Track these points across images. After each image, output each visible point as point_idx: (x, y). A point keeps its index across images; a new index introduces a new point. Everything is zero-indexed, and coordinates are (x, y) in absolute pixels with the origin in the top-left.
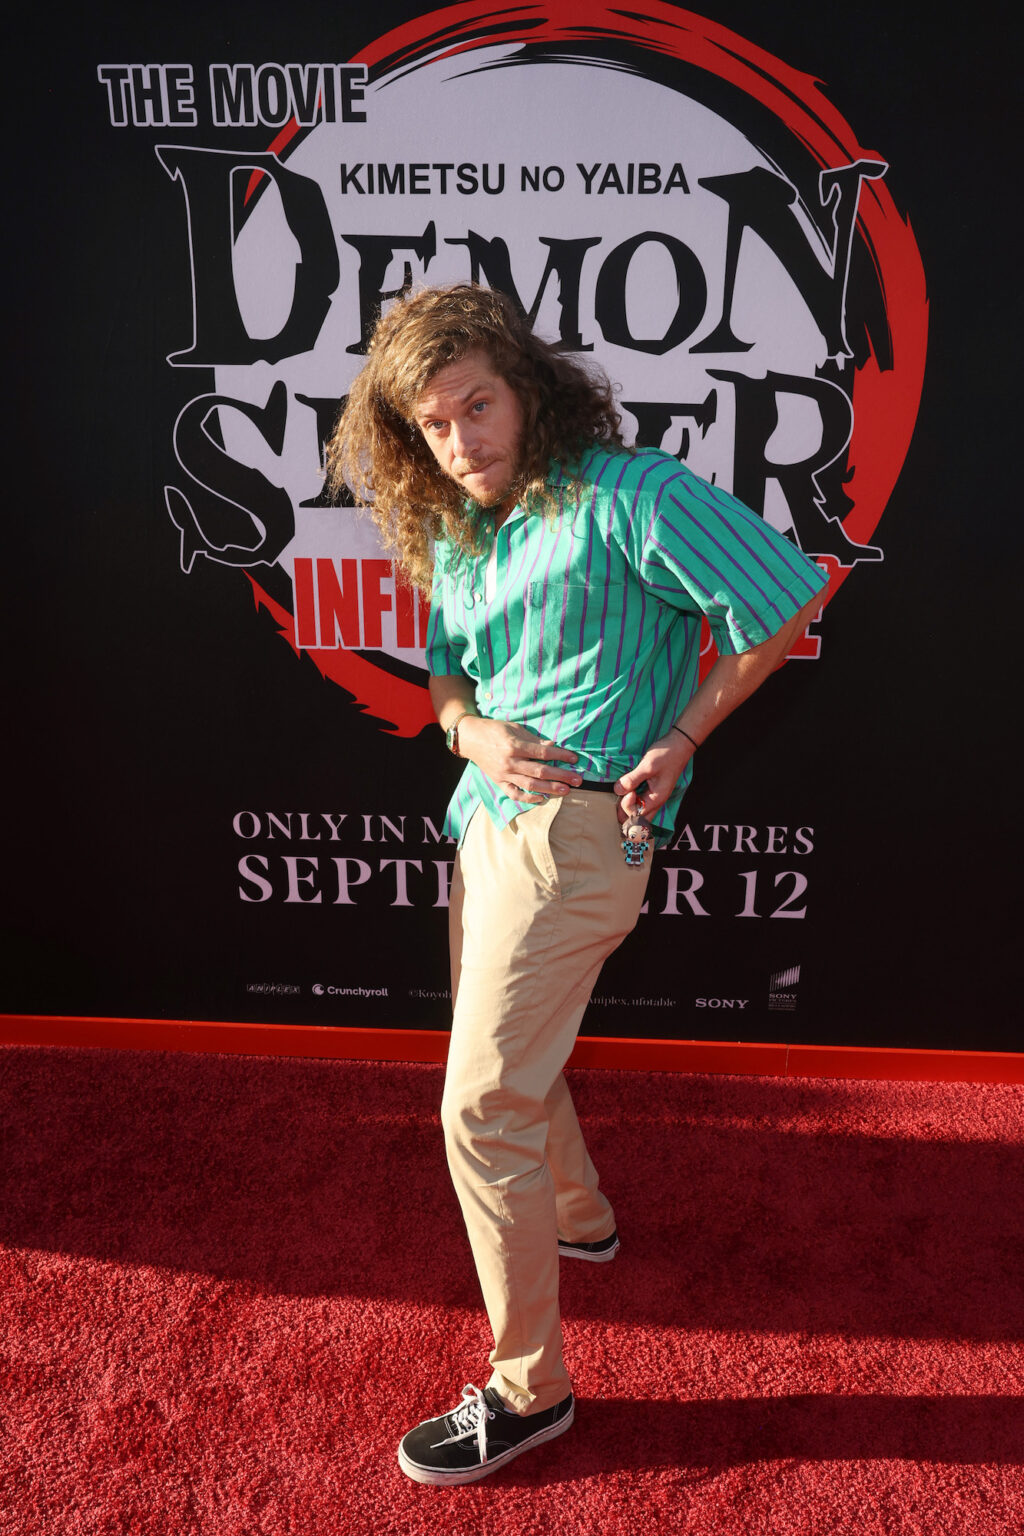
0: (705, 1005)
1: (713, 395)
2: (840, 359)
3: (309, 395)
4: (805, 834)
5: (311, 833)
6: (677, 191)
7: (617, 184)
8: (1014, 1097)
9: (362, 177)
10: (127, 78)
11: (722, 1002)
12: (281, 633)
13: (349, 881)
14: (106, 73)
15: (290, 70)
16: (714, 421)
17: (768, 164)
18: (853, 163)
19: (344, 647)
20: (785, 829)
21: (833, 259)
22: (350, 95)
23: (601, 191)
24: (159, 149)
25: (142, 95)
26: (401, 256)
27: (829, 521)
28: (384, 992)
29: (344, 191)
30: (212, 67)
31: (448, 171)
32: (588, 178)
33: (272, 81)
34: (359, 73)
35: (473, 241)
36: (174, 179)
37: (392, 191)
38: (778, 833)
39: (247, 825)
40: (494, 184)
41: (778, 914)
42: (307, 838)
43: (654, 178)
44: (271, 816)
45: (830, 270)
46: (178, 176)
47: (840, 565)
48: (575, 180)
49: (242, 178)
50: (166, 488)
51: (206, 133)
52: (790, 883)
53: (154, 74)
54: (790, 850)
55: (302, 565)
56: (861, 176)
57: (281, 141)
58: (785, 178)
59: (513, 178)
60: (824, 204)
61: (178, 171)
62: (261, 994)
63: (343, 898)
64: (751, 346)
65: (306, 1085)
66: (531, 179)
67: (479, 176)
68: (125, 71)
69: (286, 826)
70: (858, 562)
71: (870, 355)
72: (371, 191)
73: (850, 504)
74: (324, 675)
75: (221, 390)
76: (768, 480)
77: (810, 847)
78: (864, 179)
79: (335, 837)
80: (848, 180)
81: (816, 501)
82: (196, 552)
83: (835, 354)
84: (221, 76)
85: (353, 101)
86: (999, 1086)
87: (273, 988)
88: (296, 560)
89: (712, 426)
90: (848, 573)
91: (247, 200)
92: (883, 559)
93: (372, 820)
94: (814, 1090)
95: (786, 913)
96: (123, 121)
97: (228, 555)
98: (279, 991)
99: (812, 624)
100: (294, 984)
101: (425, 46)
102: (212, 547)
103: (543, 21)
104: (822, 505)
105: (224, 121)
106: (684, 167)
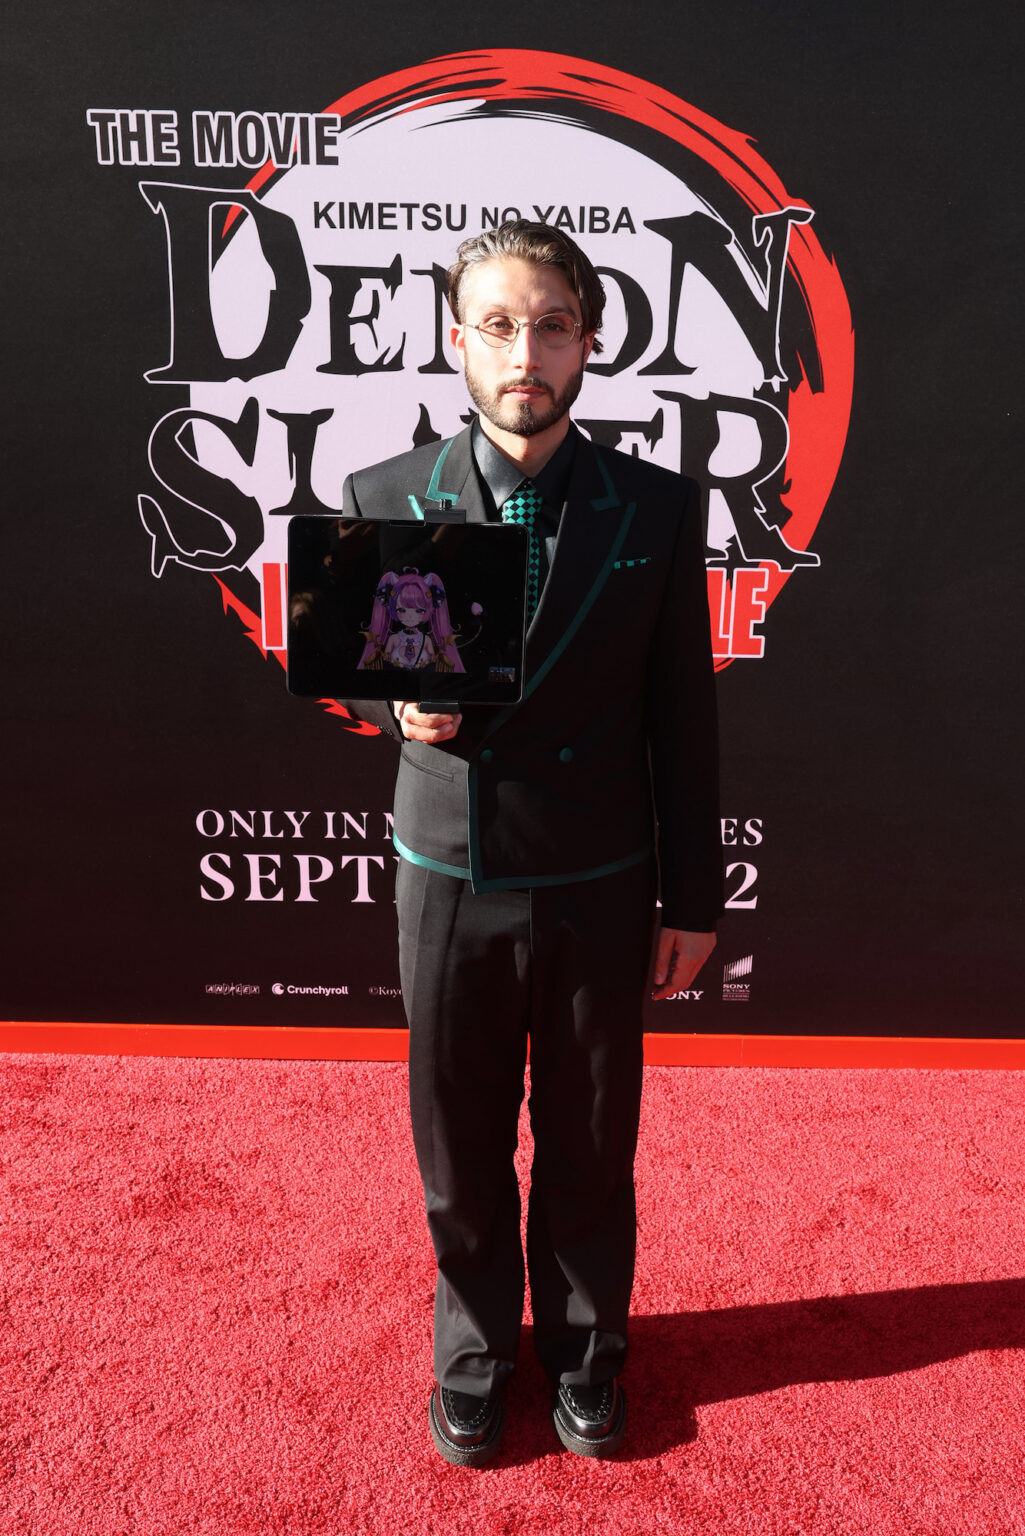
1: (660, 414)
2: (776, 382)
3: (280, 411)
4: (754, 825)
5: (274, 831)
6: (624, 231)
8: (960, 1081)
9: (334, 213)
10: (114, 121)
11: (678, 994)
12: (246, 634)
13: (311, 878)
14: (94, 117)
15: (269, 118)
16: (661, 437)
17: (706, 209)
18: (782, 208)
20: (735, 821)
21: (766, 292)
24: (143, 186)
25: (128, 137)
26: (369, 285)
27: (769, 529)
28: (344, 990)
29: (317, 225)
30: (195, 114)
31: (414, 210)
32: (543, 219)
33: (251, 128)
34: (332, 122)
35: (437, 272)
36: (156, 212)
37: (361, 226)
39: (210, 824)
40: (457, 222)
41: (730, 904)
42: (270, 835)
43: (603, 219)
44: (235, 814)
45: (764, 301)
46: (160, 209)
48: (531, 220)
49: (221, 213)
50: (140, 496)
51: (187, 172)
52: (740, 874)
53: (141, 119)
54: (740, 841)
55: (270, 569)
56: (790, 221)
57: (258, 181)
58: (721, 221)
59: (474, 217)
60: (757, 245)
61: (160, 205)
62: (220, 995)
63: (305, 895)
64: (695, 369)
66: (490, 218)
67: (442, 215)
68: (114, 115)
69: (248, 821)
70: (797, 567)
71: (802, 379)
72: (342, 226)
73: (788, 514)
76: (712, 491)
78: (793, 224)
79: (298, 834)
80: (779, 224)
81: (756, 510)
82: (167, 557)
83: (771, 378)
84: (204, 122)
85: (326, 147)
86: (945, 1071)
87: (232, 988)
88: (265, 565)
89: (659, 442)
90: (787, 578)
91: (224, 234)
92: (819, 565)
93: (334, 817)
94: (768, 1079)
95: (736, 902)
96: (109, 160)
97: (198, 560)
98: (238, 991)
99: (755, 625)
100: (253, 984)
101: (393, 100)
102: (182, 551)
103: (500, 81)
104: (761, 514)
105: (205, 162)
106: (629, 210)
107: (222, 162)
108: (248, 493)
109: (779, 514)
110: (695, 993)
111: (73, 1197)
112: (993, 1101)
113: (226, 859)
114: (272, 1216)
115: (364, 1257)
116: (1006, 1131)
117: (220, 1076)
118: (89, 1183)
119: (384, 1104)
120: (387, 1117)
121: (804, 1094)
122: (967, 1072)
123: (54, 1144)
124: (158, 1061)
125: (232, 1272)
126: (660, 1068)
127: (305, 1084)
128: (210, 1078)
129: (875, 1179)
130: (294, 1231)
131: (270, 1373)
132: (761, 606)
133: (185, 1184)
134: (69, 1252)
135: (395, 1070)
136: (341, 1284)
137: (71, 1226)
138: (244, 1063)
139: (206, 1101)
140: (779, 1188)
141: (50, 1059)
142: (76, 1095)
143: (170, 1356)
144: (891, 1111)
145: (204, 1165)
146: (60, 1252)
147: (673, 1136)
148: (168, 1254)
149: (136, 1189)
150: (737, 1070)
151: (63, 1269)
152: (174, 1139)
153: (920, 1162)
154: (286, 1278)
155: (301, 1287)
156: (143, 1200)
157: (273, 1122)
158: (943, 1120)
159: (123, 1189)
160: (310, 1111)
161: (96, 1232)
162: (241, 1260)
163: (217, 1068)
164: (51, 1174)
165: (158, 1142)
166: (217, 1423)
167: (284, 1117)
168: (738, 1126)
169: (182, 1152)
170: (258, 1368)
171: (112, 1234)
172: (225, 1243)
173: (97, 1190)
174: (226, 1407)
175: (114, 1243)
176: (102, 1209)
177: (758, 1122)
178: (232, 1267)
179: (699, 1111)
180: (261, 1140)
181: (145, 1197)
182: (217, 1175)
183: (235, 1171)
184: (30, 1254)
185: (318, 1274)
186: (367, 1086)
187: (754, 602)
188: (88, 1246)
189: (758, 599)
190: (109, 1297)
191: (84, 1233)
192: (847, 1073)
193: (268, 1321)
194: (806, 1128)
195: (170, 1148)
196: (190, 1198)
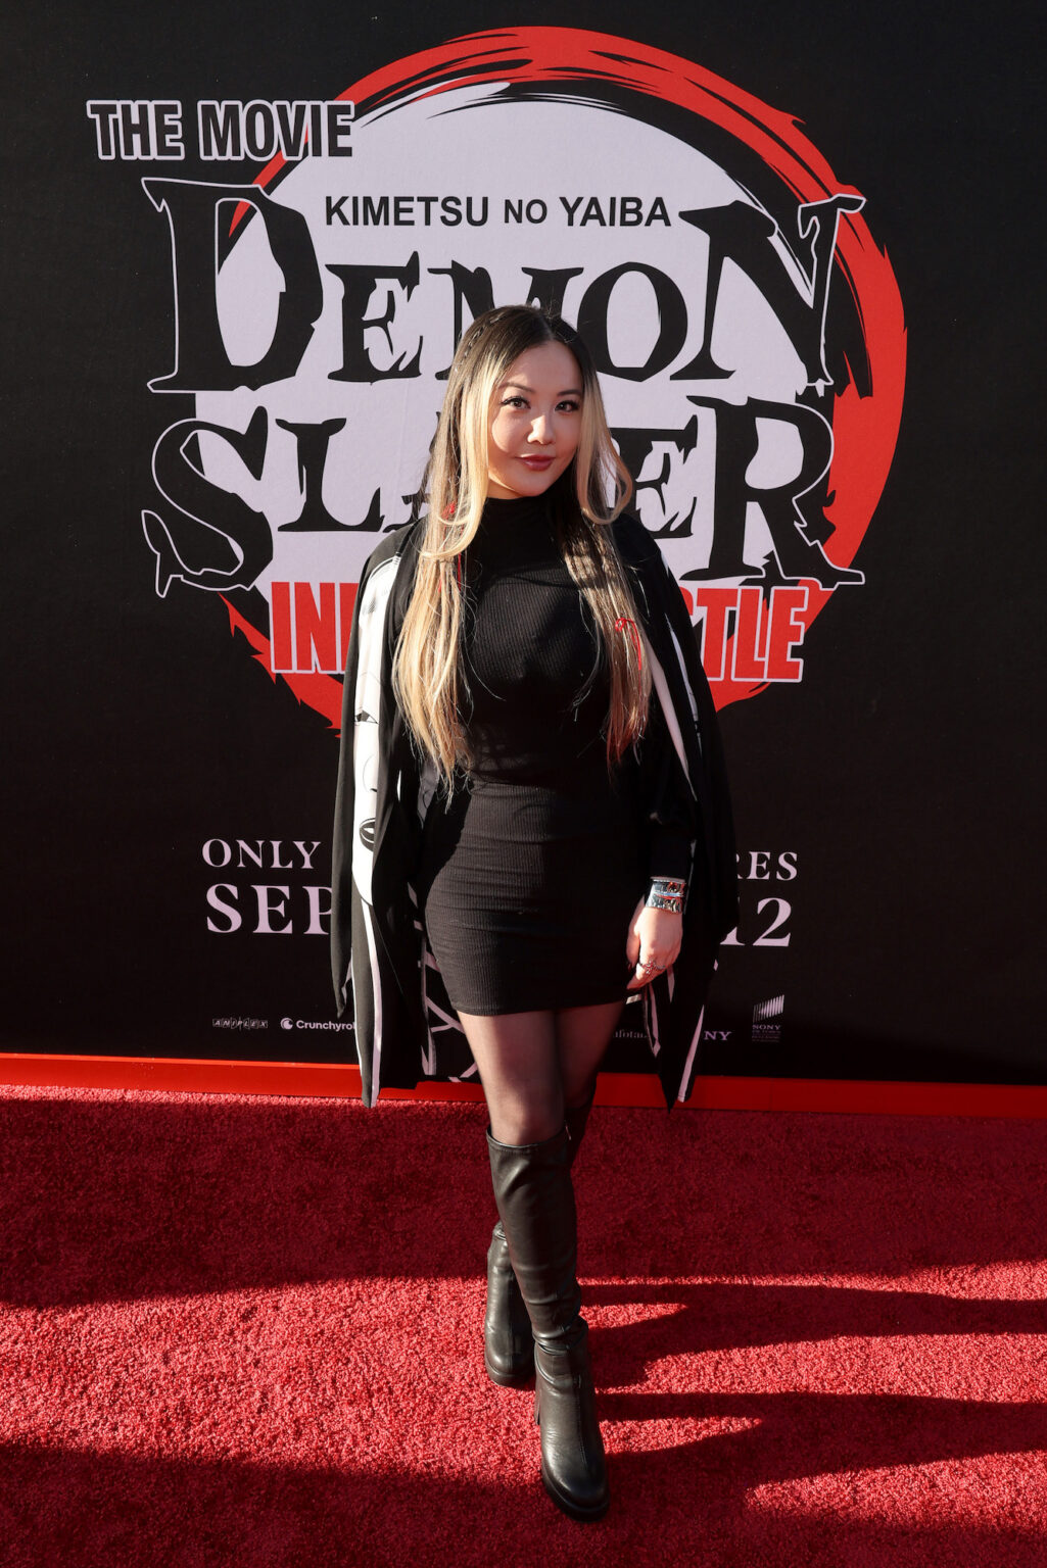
1: (694, 420)
2: (820, 386)
3: (290, 422)
4: (788, 859)
5: (283, 861)
6: (658, 224)
7: (599, 216)
9: (347, 209)
10: (115, 113)
12: (255, 657)
13: (321, 911)
14: (95, 109)
15: (278, 106)
16: (695, 446)
17: (748, 198)
18: (831, 197)
19: (320, 671)
20: (768, 854)
21: (812, 289)
22: (336, 131)
23: (583, 223)
24: (145, 182)
25: (130, 129)
26: (384, 285)
27: (810, 544)
29: (329, 222)
30: (200, 104)
31: (432, 203)
32: (571, 211)
33: (259, 117)
34: (345, 110)
35: (457, 271)
36: (160, 210)
37: (376, 222)
38: (761, 859)
39: (217, 853)
40: (477, 215)
41: (761, 942)
42: (279, 866)
43: (636, 211)
44: (242, 844)
45: (809, 299)
46: (164, 208)
47: (821, 589)
48: (557, 213)
49: (228, 210)
50: (143, 512)
51: (192, 166)
52: (773, 910)
53: (143, 110)
54: (773, 876)
55: (280, 589)
56: (839, 210)
57: (267, 175)
58: (765, 212)
59: (496, 210)
60: (802, 237)
61: (164, 203)
62: (228, 1029)
63: (314, 928)
64: (732, 372)
65: (274, 1124)
66: (515, 212)
67: (462, 208)
68: (115, 106)
69: (258, 854)
70: (840, 585)
71: (849, 383)
72: (356, 222)
73: (831, 528)
76: (749, 504)
77: (793, 872)
78: (842, 213)
79: (307, 865)
81: (797, 525)
82: (171, 576)
83: (814, 381)
84: (209, 112)
85: (339, 137)
87: (240, 1023)
88: (273, 584)
89: (693, 451)
90: (829, 597)
91: (231, 231)
92: (863, 583)
94: (800, 1125)
95: (768, 940)
96: (110, 154)
97: (204, 579)
98: (246, 1025)
99: (793, 647)
100: (261, 1018)
101: (410, 85)
102: (188, 570)
103: (528, 62)
104: (802, 528)
105: (211, 155)
106: (664, 201)
107: (229, 156)
108: (257, 509)
109: (822, 529)
110: (722, 1033)
117: (231, 1116)
121: (840, 1143)
124: (164, 1097)
128: (217, 1115)
132: (800, 627)
138: (252, 1099)
141: (54, 1093)
142: (78, 1133)
157: (281, 1166)
163: (224, 1105)
167: (292, 1161)
187: (792, 623)
189: (795, 620)
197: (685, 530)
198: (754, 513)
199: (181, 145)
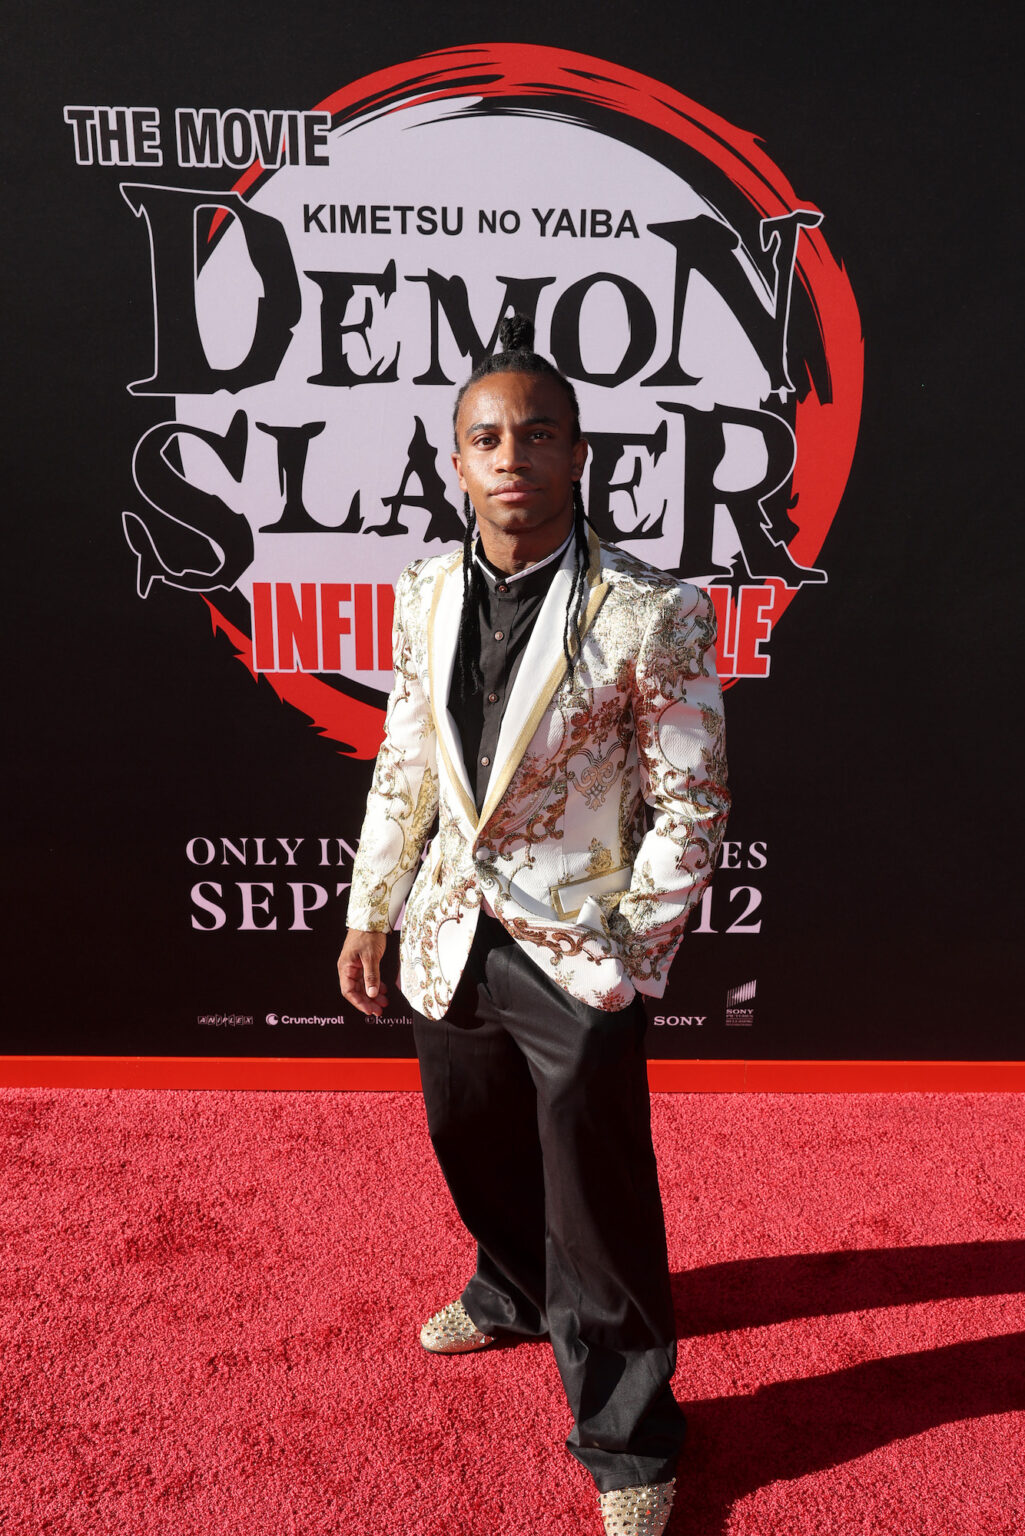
0: (663, 1022)
1: (663, 426)
2: (783, 393)
3: (270, 424)
4: (759, 848)
5: (267, 858)
6: (627, 235)
7: (570, 228)
8: (966, 1105)
9: (324, 216)
10: (92, 118)
11: (680, 1020)
12: (236, 656)
13: (305, 906)
14: (72, 115)
15: (255, 116)
16: (664, 450)
17: (712, 212)
18: (791, 212)
19: (302, 671)
20: (739, 844)
21: (775, 300)
22: (313, 140)
23: (555, 234)
24: (124, 187)
25: (107, 136)
26: (361, 292)
27: (776, 545)
28: (340, 1020)
29: (307, 229)
30: (178, 111)
31: (408, 213)
32: (543, 222)
33: (237, 126)
34: (322, 120)
35: (433, 279)
36: (138, 215)
37: (353, 230)
38: (733, 849)
39: (201, 852)
40: (452, 225)
41: (733, 929)
42: (262, 863)
43: (606, 223)
44: (226, 842)
45: (771, 310)
46: (143, 213)
48: (530, 224)
49: (206, 216)
51: (171, 172)
52: (744, 898)
53: (121, 117)
54: (744, 865)
55: (261, 589)
56: (799, 225)
57: (245, 182)
58: (728, 225)
59: (471, 220)
60: (765, 250)
61: (142, 208)
62: (213, 1026)
63: (299, 924)
64: (699, 380)
65: (260, 1117)
66: (488, 222)
67: (438, 218)
68: (92, 112)
69: (242, 852)
70: (804, 584)
71: (811, 391)
72: (333, 230)
73: (795, 529)
74: (281, 698)
75: (181, 418)
76: (717, 506)
78: (802, 228)
79: (291, 861)
80: (787, 228)
81: (763, 526)
82: (153, 577)
83: (778, 389)
84: (187, 119)
85: (316, 146)
86: (951, 1095)
87: (225, 1019)
88: (254, 584)
89: (663, 456)
90: (794, 595)
91: (210, 237)
92: (826, 581)
93: (328, 843)
94: (772, 1105)
95: (740, 927)
96: (88, 160)
97: (185, 580)
98: (231, 1021)
99: (761, 644)
100: (246, 1015)
101: (386, 97)
102: (170, 571)
103: (498, 77)
104: (767, 530)
105: (189, 162)
106: (633, 213)
107: (207, 163)
108: (238, 511)
109: (785, 530)
110: (697, 1018)
111: (63, 1241)
112: (1000, 1125)
113: (218, 888)
114: (271, 1259)
115: (367, 1302)
116: (1015, 1157)
117: (214, 1110)
118: (80, 1225)
119: (383, 1137)
120: (386, 1151)
121: (809, 1120)
122: (972, 1095)
123: (43, 1184)
124: (150, 1094)
125: (230, 1319)
126: (662, 1095)
127: (301, 1116)
128: (203, 1111)
129: (886, 1210)
130: (293, 1273)
131: (272, 1430)
132: (766, 624)
133: (179, 1226)
134: (60, 1301)
135: (393, 1100)
136: (344, 1330)
137: (62, 1272)
138: (237, 1095)
139: (200, 1137)
140: (789, 1220)
141: (38, 1094)
142: (65, 1131)
143: (167, 1413)
144: (898, 1137)
145: (198, 1204)
146: (50, 1301)
147: (679, 1166)
148: (162, 1302)
149: (128, 1232)
150: (740, 1096)
151: (53, 1320)
152: (167, 1177)
153: (930, 1190)
154: (287, 1325)
155: (302, 1334)
156: (136, 1243)
157: (269, 1157)
158: (952, 1146)
159: (115, 1232)
160: (307, 1145)
161: (87, 1278)
162: (239, 1307)
163: (209, 1100)
164: (40, 1217)
165: (151, 1181)
166: (217, 1486)
167: (280, 1152)
168: (744, 1155)
169: (176, 1191)
170: (260, 1424)
171: (105, 1280)
172: (221, 1289)
173: (89, 1233)
174: (226, 1468)
175: (107, 1291)
176: (94, 1254)
177: (764, 1151)
178: (230, 1315)
179: (704, 1140)
180: (257, 1177)
181: (138, 1240)
182: (212, 1215)
183: (230, 1211)
184: (18, 1304)
185: (320, 1321)
186: (364, 1117)
187: (760, 620)
188: (80, 1294)
189: (763, 618)
190: (102, 1348)
191: (75, 1280)
192: (852, 1098)
193: (268, 1372)
194: (814, 1156)
195: (163, 1187)
196: (185, 1241)
197: (656, 532)
198: (722, 514)
199: (159, 152)
